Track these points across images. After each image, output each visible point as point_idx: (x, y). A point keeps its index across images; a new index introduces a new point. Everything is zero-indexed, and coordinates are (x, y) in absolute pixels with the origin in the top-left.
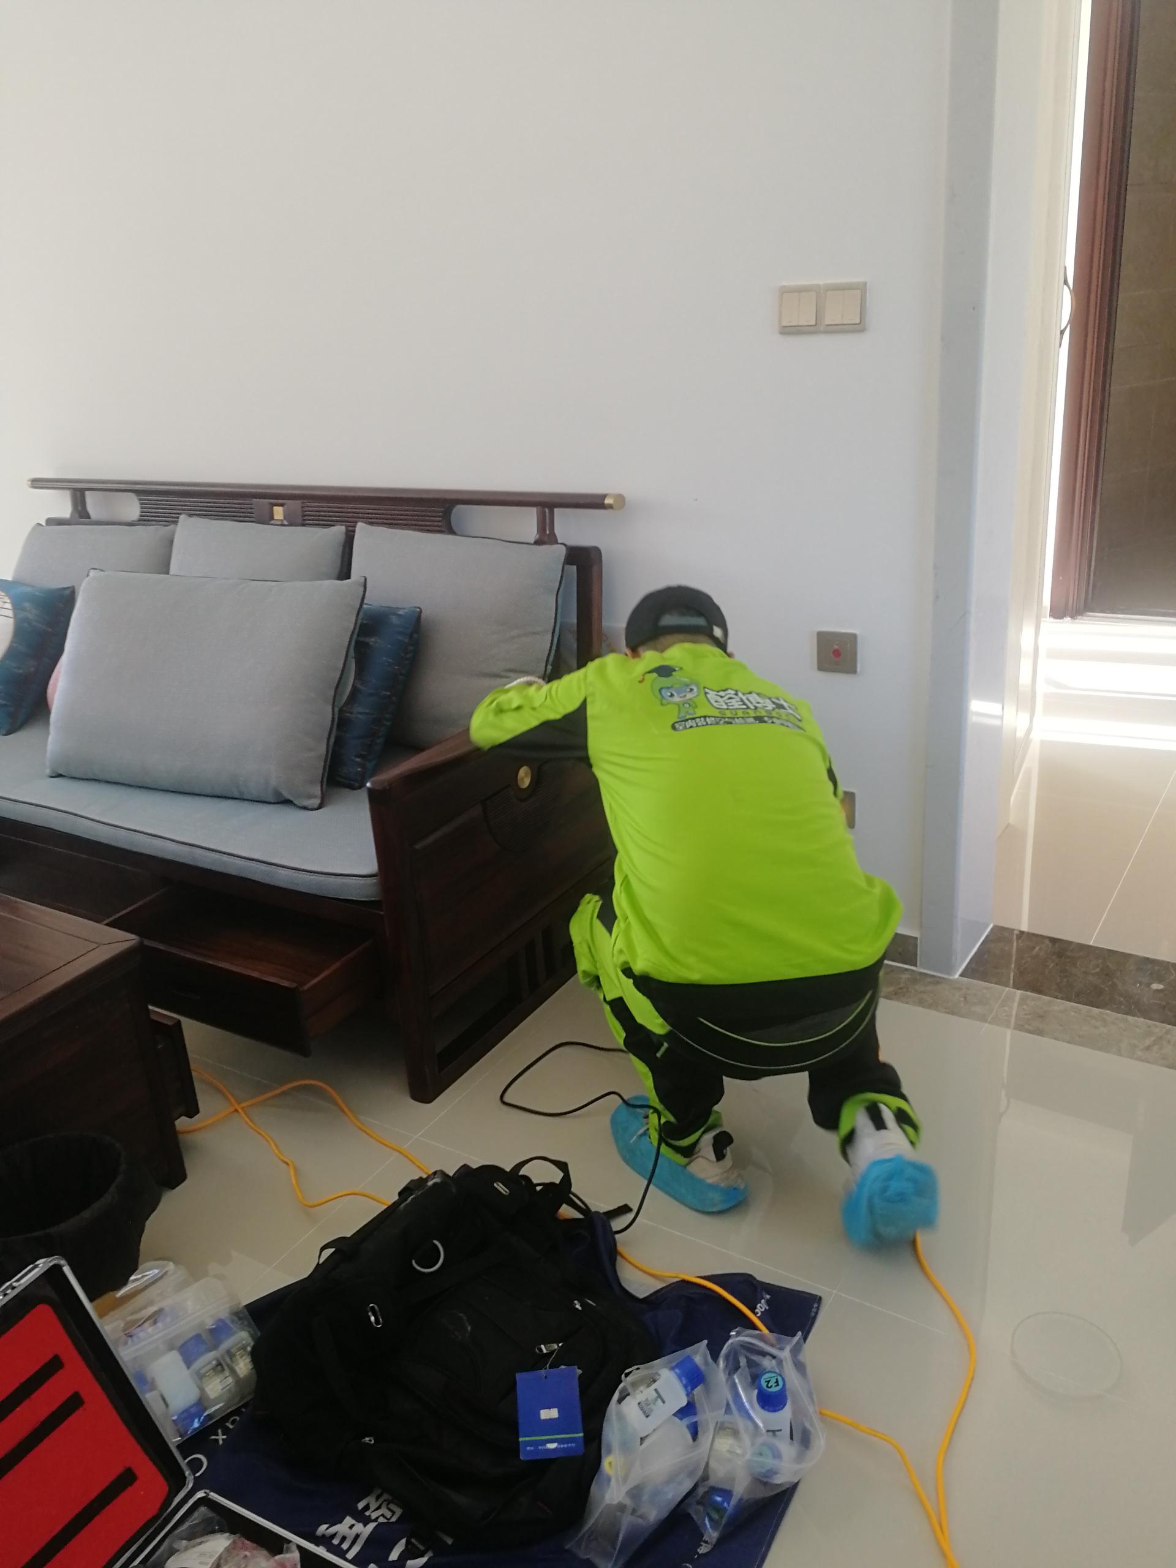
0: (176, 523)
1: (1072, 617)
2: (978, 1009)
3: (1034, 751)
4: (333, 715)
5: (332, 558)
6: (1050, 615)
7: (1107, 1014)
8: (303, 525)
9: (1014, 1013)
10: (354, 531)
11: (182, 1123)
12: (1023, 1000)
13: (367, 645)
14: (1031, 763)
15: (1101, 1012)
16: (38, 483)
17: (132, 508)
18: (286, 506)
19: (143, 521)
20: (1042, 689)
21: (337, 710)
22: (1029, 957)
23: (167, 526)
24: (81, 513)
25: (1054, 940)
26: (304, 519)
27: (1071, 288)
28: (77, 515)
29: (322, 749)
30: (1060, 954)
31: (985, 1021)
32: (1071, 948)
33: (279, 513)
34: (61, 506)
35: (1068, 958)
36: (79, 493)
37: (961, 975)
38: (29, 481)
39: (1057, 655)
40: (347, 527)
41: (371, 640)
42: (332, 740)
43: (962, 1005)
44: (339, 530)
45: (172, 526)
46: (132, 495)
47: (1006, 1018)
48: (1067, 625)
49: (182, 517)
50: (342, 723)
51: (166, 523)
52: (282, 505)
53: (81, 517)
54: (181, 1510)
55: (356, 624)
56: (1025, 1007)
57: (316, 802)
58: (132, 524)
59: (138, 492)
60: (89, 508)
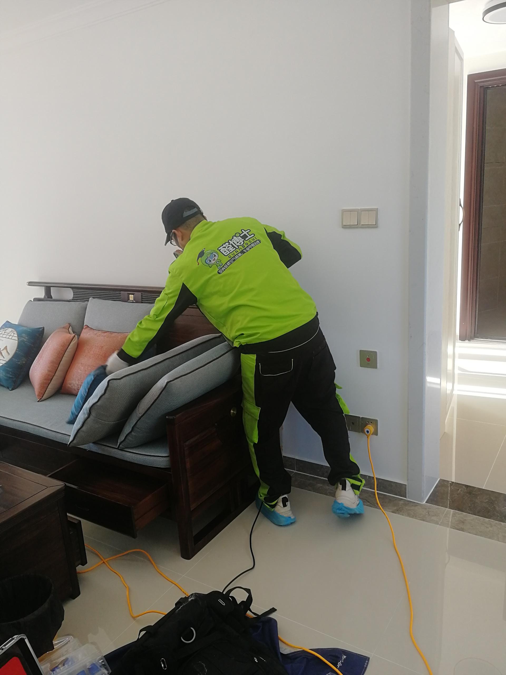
0: (88, 301)
1: (469, 340)
2: (434, 518)
3: (455, 400)
6: (459, 339)
7: (492, 521)
8: (142, 303)
9: (450, 520)
11: (79, 568)
12: (454, 515)
14: (454, 405)
15: (489, 520)
16: (31, 284)
17: (69, 294)
18: (134, 295)
19: (74, 300)
20: (457, 372)
22: (456, 494)
25: (467, 486)
26: (142, 301)
27: (463, 207)
28: (47, 297)
30: (470, 493)
31: (438, 524)
32: (475, 490)
33: (131, 297)
34: (41, 293)
35: (474, 494)
36: (48, 288)
37: (426, 502)
38: (27, 282)
39: (462, 356)
43: (427, 516)
45: (86, 302)
46: (70, 289)
47: (447, 523)
48: (466, 344)
49: (90, 298)
51: (84, 301)
56: (455, 518)
58: (69, 301)
59: (72, 288)
60: (52, 294)
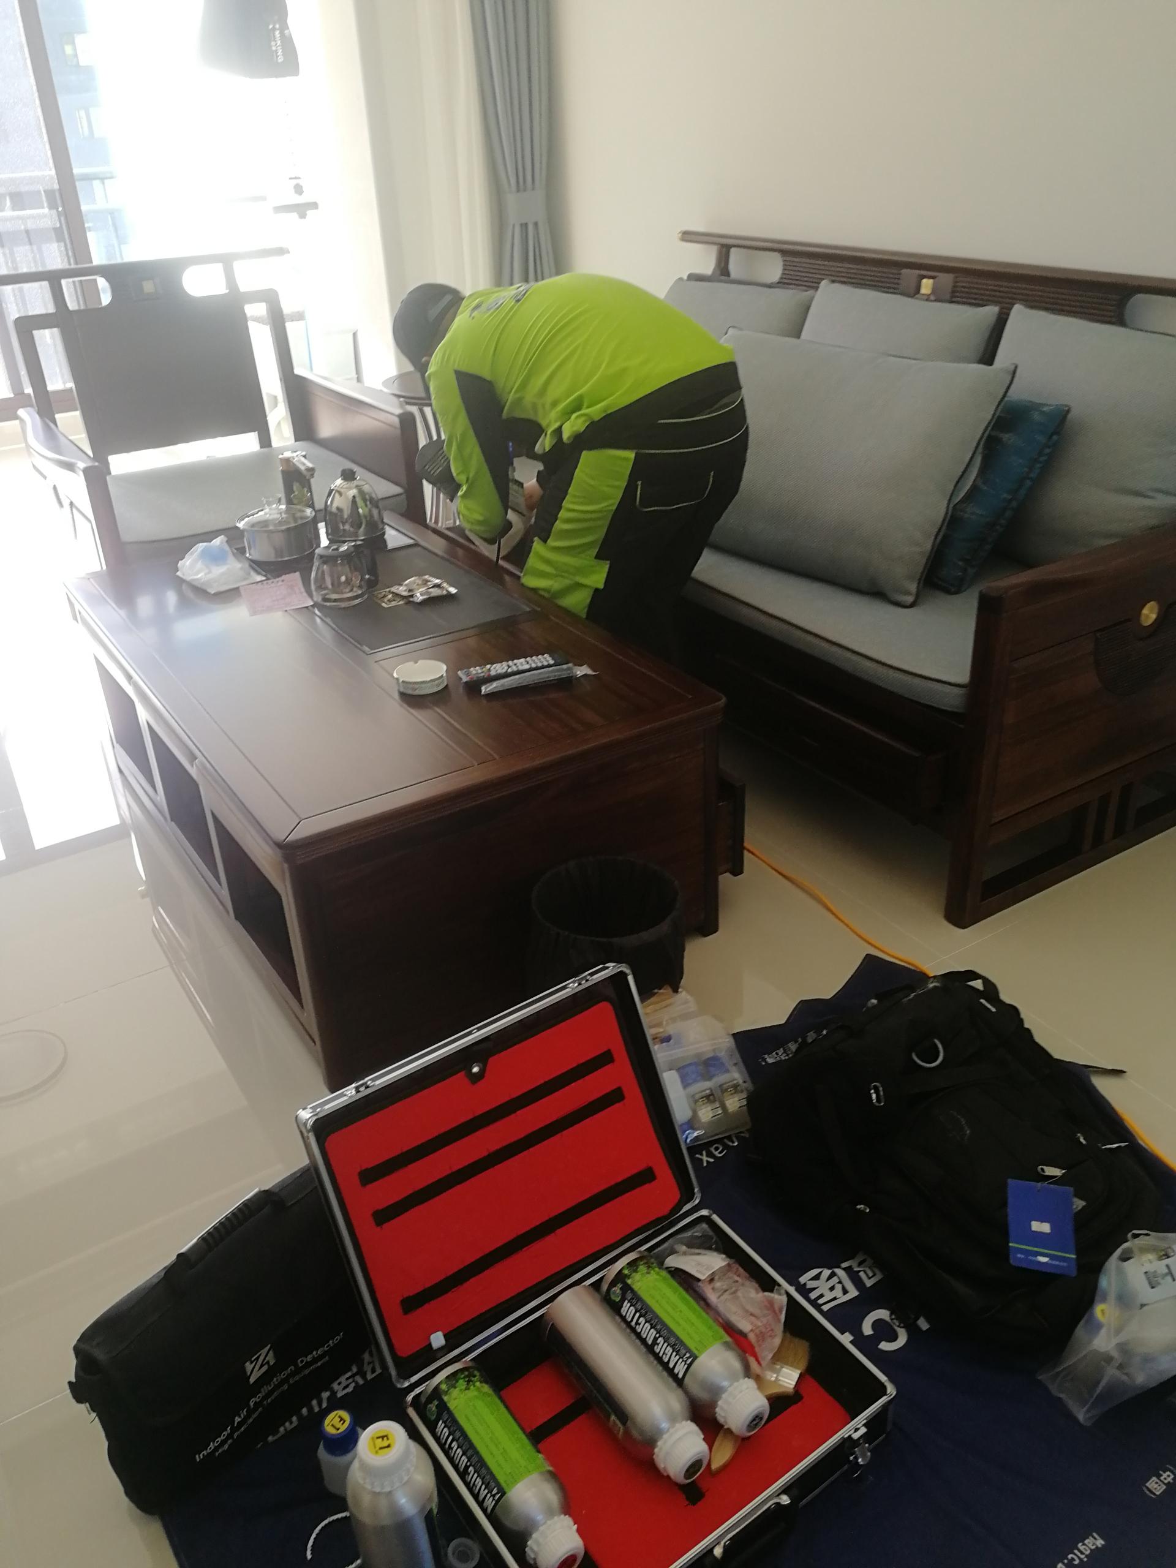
0: (817, 288)
4: (947, 510)
5: (977, 341)
8: (952, 302)
10: (1008, 315)
13: (998, 440)
16: (688, 236)
17: (772, 268)
18: (936, 279)
19: (782, 283)
21: (951, 506)
23: (807, 291)
24: (723, 270)
26: (955, 296)
28: (718, 272)
29: (928, 546)
33: (927, 285)
34: (705, 261)
36: (725, 249)
38: (680, 233)
40: (1002, 308)
41: (1005, 437)
42: (940, 538)
44: (990, 312)
45: (810, 292)
46: (777, 255)
49: (824, 283)
50: (953, 521)
51: (805, 288)
52: (933, 278)
53: (722, 275)
54: (686, 1219)
55: (994, 415)
57: (910, 599)
58: (770, 286)
59: (783, 252)
60: (732, 267)
